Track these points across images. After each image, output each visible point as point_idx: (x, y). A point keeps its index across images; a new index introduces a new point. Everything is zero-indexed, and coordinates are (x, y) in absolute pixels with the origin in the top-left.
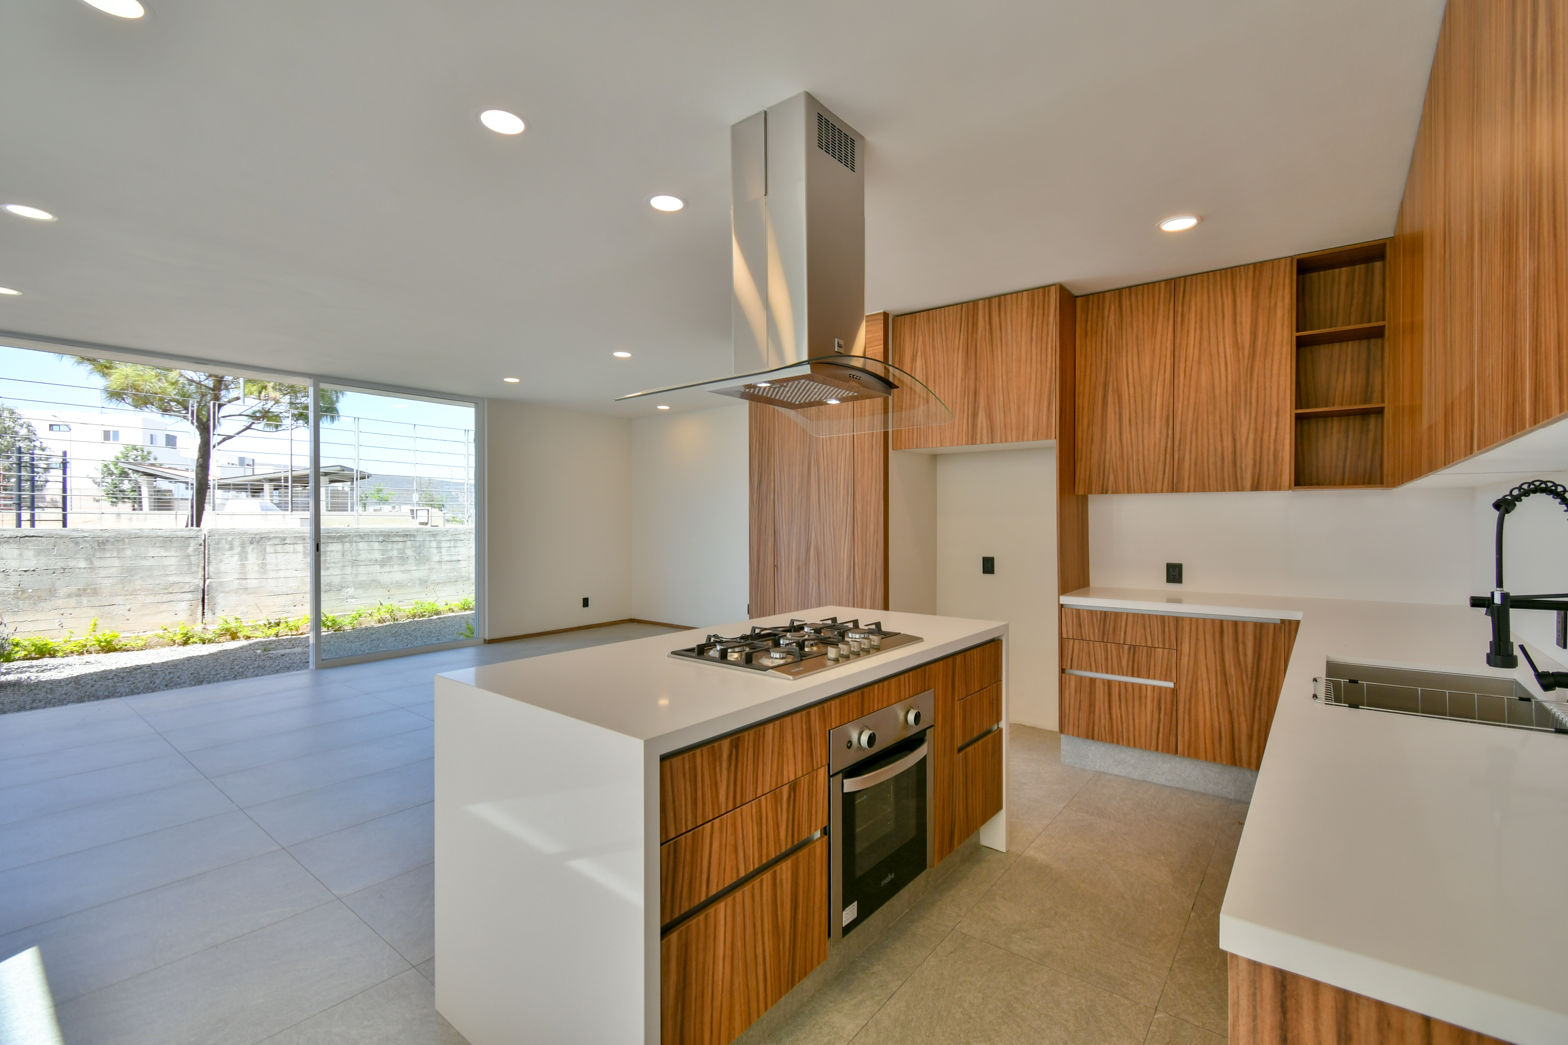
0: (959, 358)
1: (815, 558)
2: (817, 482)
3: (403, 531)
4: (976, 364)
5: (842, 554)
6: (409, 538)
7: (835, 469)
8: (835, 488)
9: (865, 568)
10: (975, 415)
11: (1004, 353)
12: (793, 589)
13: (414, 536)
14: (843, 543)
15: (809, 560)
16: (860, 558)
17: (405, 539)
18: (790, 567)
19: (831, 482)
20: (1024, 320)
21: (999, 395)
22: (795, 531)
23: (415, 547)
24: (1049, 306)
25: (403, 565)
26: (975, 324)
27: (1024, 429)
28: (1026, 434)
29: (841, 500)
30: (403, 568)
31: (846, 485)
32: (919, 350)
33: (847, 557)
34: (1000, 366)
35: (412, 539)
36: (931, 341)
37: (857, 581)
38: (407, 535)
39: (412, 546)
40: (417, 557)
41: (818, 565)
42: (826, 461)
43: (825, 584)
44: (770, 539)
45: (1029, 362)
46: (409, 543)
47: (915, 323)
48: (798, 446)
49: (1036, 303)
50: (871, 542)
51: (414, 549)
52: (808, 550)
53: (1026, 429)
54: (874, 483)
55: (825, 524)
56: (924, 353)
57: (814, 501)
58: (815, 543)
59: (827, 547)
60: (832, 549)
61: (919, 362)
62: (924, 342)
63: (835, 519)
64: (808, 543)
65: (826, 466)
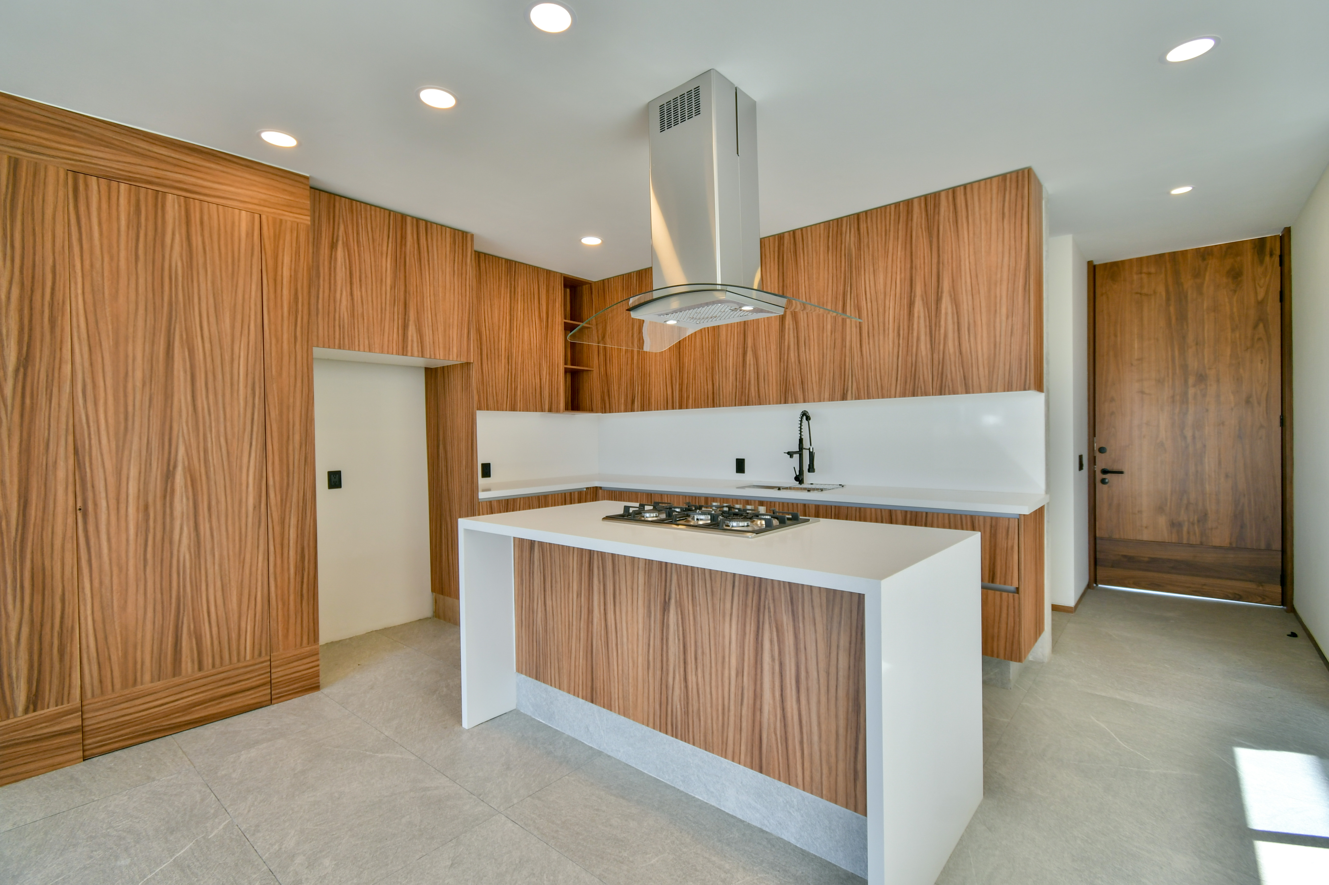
0: (387, 264)
4: (405, 277)
7: (227, 357)
8: (228, 384)
9: (287, 489)
10: (405, 327)
11: (431, 276)
14: (245, 458)
15: (173, 491)
16: (277, 478)
18: (123, 506)
19: (219, 376)
20: (448, 253)
21: (427, 313)
22: (135, 447)
24: (466, 249)
26: (404, 237)
27: (449, 349)
28: (451, 353)
29: (241, 399)
31: (250, 383)
32: (340, 238)
33: (254, 479)
34: (428, 287)
36: (355, 235)
37: (274, 508)
42: (207, 345)
44: (61, 464)
45: (452, 291)
47: (334, 206)
49: (457, 242)
50: (297, 457)
52: (169, 476)
53: (451, 350)
54: (299, 383)
55: (209, 435)
56: (346, 245)
57: (183, 401)
58: (186, 463)
59: (212, 469)
60: (224, 470)
61: (340, 252)
62: (346, 232)
63: (229, 428)
64: (169, 465)
65: (208, 353)
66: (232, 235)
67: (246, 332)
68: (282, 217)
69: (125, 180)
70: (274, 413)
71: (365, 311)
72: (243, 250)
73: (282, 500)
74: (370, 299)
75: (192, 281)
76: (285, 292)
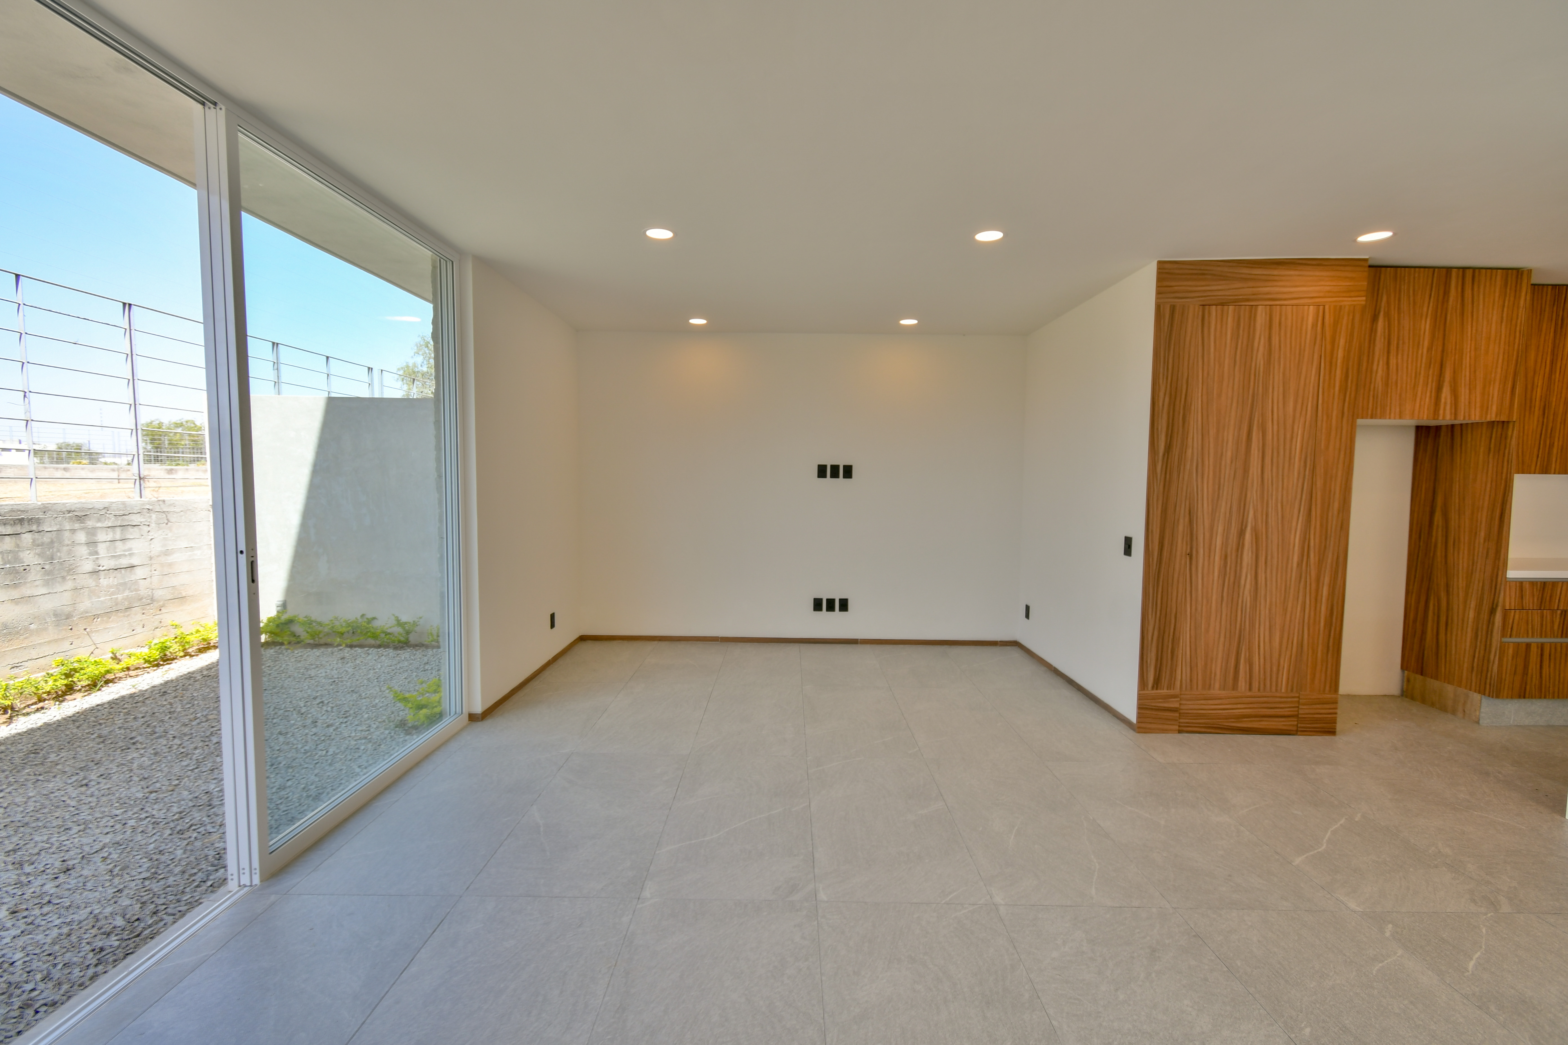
0: (1426, 326)
1: (1252, 543)
2: (1261, 451)
3: (12, 511)
4: (1444, 335)
5: (1292, 537)
6: (26, 527)
7: (1288, 436)
8: (1287, 459)
9: (1324, 551)
10: (1439, 389)
11: (1474, 328)
12: (1215, 582)
13: (38, 521)
14: (1294, 524)
15: (1243, 545)
16: (1317, 541)
17: (18, 529)
18: (1212, 554)
19: (1282, 452)
20: (1497, 299)
21: (1465, 371)
22: (1223, 510)
23: (42, 544)
24: (1521, 288)
25: (15, 586)
26: (1446, 293)
27: (1488, 408)
28: (1489, 413)
29: (1296, 474)
30: (15, 594)
31: (1303, 457)
32: (1382, 310)
33: (1300, 540)
34: (1469, 342)
35: (34, 528)
36: (1397, 302)
37: (1312, 566)
38: (21, 521)
39: (35, 544)
40: (47, 567)
41: (1257, 550)
42: (1275, 427)
43: (1266, 572)
44: (1181, 521)
45: (1497, 341)
46: (27, 538)
47: (1380, 279)
48: (1234, 405)
49: (1509, 283)
51: (38, 550)
52: (1241, 533)
53: (1490, 409)
54: (1342, 456)
55: (1270, 502)
56: (1388, 315)
57: (1255, 474)
58: (1254, 524)
59: (1270, 530)
60: (1278, 531)
61: (1381, 323)
62: (1388, 303)
63: (1285, 496)
64: (1242, 525)
65: (1275, 433)
66: (1301, 329)
67: (1304, 413)
68: (1342, 304)
69: (1233, 302)
70: (1319, 483)
71: (1399, 379)
72: (1308, 341)
73: (1319, 560)
74: (1405, 365)
75: (1269, 375)
76: (1338, 372)
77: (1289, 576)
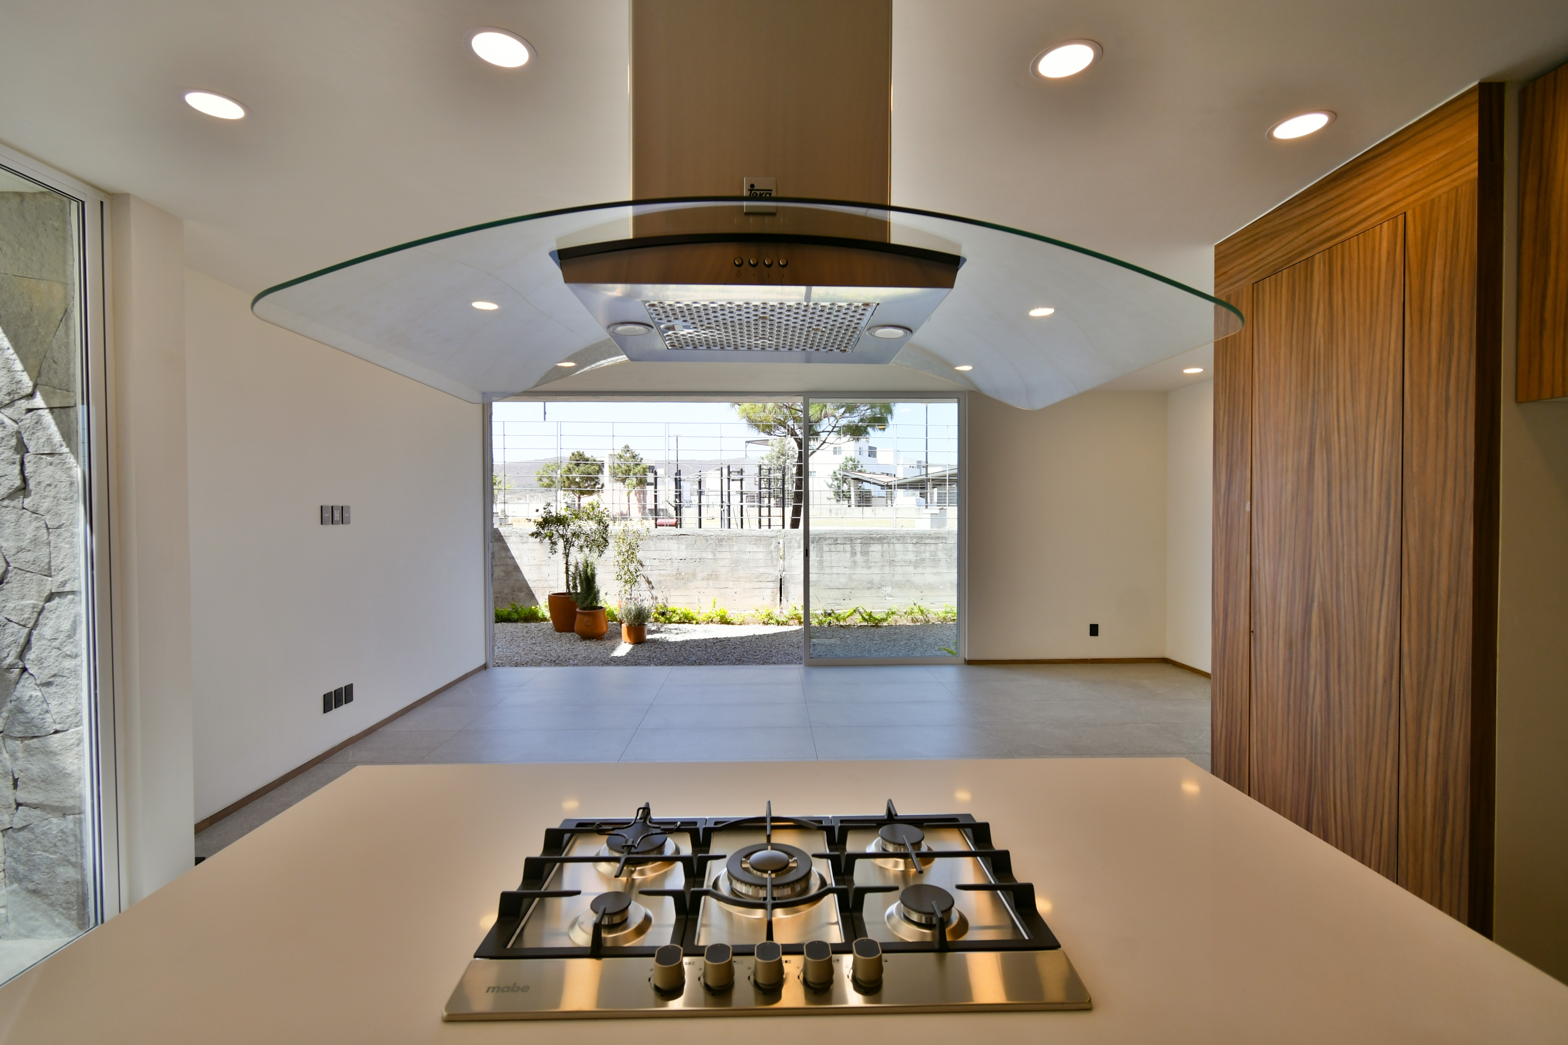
1: (1320, 630)
2: (1326, 482)
3: (935, 533)
5: (1374, 629)
6: (941, 541)
7: (1361, 454)
9: (1427, 668)
12: (1280, 680)
13: (946, 538)
14: (1376, 608)
17: (937, 541)
19: (1353, 483)
23: (947, 549)
25: (935, 567)
29: (1375, 518)
30: (934, 570)
33: (1386, 638)
35: (944, 541)
38: (938, 538)
39: (944, 549)
40: (948, 560)
41: (1327, 643)
42: (1343, 440)
43: (1339, 683)
44: (1243, 583)
46: (941, 546)
48: (1292, 414)
50: (1442, 614)
51: (945, 552)
52: (1307, 611)
54: (1450, 483)
55: (1341, 565)
57: (1320, 518)
58: (1321, 599)
59: (1343, 612)
60: (1354, 616)
63: (1360, 556)
64: (1308, 598)
65: (1343, 450)
66: (1372, 268)
67: (1382, 411)
68: (1433, 196)
70: (1413, 536)
72: (1382, 285)
73: (1418, 683)
75: (1332, 358)
76: (1435, 324)
77: (1372, 698)
